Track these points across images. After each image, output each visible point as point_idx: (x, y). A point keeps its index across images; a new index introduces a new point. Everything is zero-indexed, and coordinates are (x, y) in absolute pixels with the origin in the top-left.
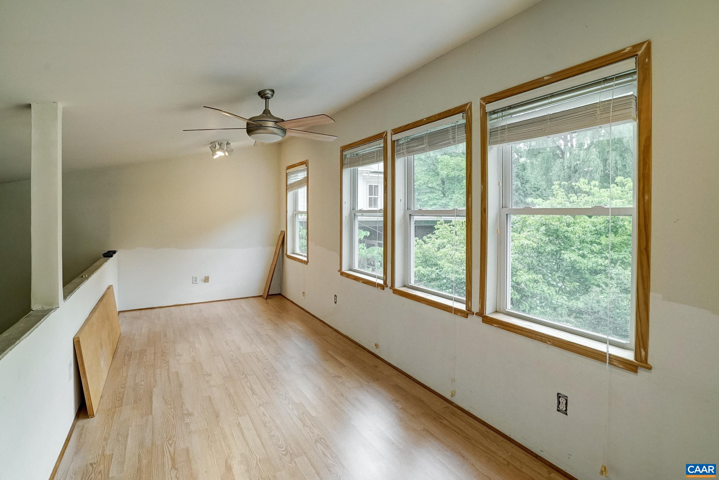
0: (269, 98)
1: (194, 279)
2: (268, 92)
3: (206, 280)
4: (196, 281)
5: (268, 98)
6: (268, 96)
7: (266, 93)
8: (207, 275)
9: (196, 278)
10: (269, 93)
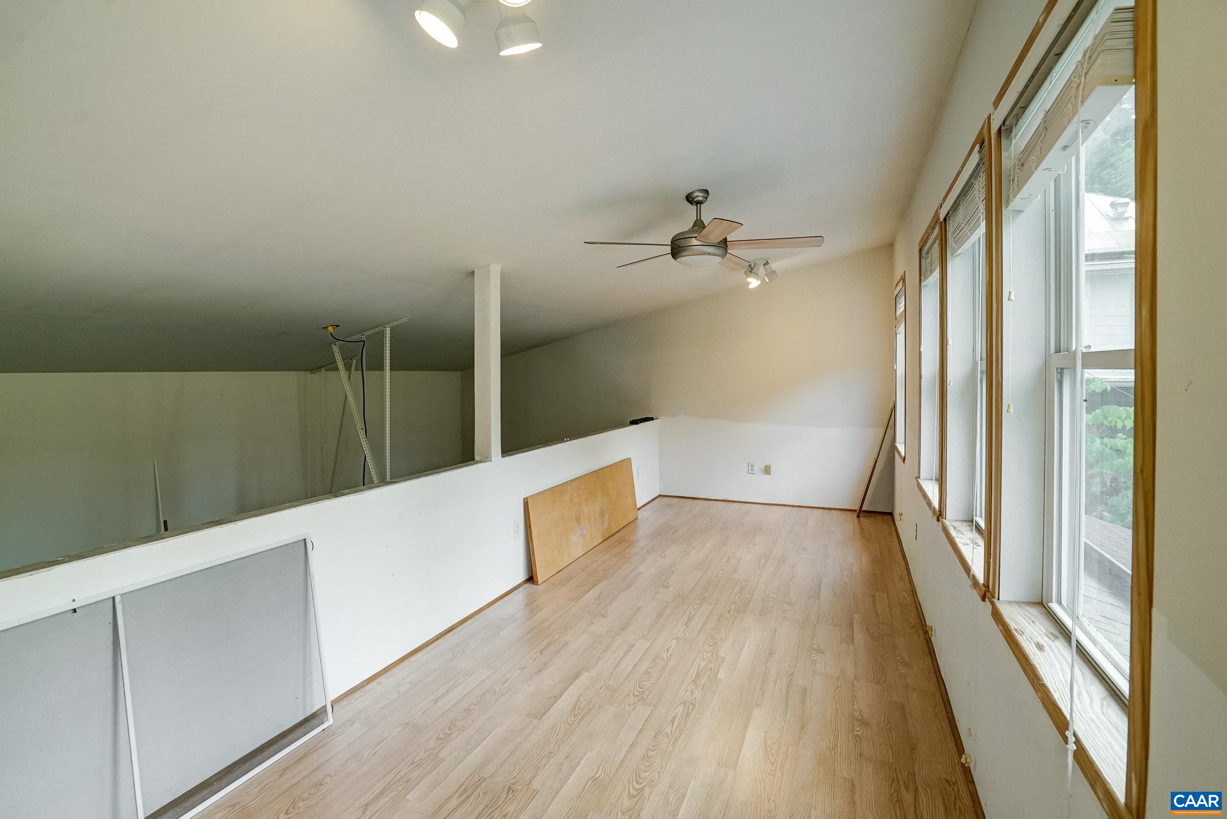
0: (702, 203)
1: (750, 468)
2: (696, 194)
3: (767, 470)
4: (752, 470)
5: (699, 203)
6: (698, 201)
7: (694, 196)
8: (768, 464)
9: (752, 466)
10: (699, 196)
